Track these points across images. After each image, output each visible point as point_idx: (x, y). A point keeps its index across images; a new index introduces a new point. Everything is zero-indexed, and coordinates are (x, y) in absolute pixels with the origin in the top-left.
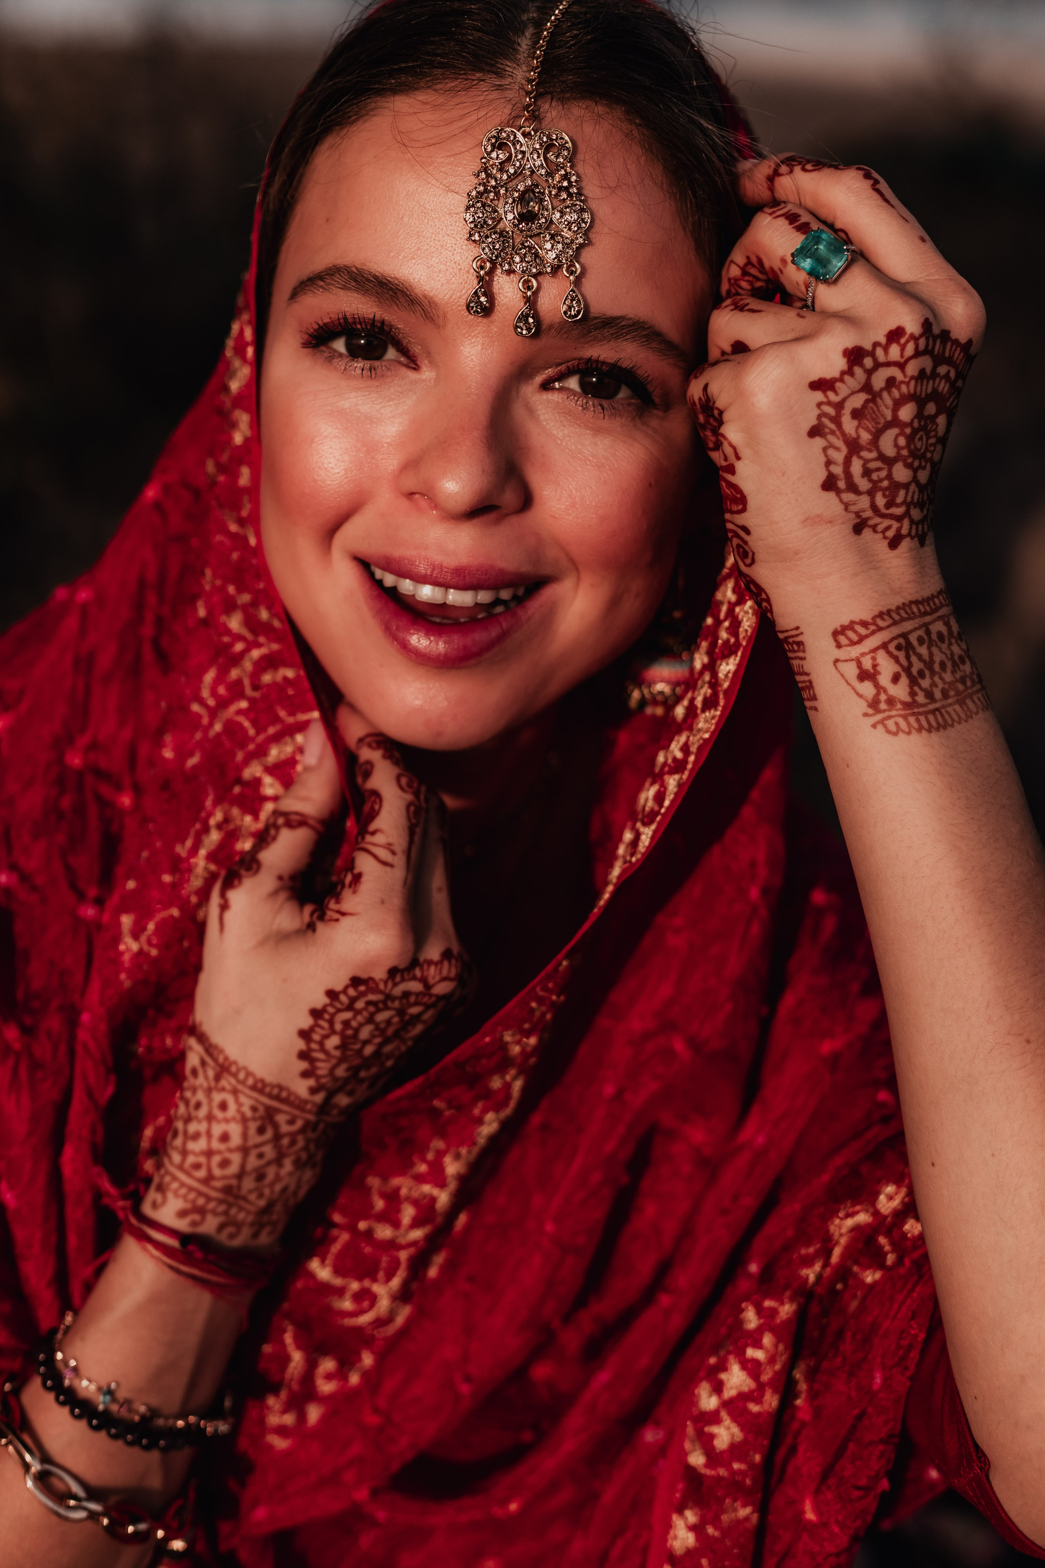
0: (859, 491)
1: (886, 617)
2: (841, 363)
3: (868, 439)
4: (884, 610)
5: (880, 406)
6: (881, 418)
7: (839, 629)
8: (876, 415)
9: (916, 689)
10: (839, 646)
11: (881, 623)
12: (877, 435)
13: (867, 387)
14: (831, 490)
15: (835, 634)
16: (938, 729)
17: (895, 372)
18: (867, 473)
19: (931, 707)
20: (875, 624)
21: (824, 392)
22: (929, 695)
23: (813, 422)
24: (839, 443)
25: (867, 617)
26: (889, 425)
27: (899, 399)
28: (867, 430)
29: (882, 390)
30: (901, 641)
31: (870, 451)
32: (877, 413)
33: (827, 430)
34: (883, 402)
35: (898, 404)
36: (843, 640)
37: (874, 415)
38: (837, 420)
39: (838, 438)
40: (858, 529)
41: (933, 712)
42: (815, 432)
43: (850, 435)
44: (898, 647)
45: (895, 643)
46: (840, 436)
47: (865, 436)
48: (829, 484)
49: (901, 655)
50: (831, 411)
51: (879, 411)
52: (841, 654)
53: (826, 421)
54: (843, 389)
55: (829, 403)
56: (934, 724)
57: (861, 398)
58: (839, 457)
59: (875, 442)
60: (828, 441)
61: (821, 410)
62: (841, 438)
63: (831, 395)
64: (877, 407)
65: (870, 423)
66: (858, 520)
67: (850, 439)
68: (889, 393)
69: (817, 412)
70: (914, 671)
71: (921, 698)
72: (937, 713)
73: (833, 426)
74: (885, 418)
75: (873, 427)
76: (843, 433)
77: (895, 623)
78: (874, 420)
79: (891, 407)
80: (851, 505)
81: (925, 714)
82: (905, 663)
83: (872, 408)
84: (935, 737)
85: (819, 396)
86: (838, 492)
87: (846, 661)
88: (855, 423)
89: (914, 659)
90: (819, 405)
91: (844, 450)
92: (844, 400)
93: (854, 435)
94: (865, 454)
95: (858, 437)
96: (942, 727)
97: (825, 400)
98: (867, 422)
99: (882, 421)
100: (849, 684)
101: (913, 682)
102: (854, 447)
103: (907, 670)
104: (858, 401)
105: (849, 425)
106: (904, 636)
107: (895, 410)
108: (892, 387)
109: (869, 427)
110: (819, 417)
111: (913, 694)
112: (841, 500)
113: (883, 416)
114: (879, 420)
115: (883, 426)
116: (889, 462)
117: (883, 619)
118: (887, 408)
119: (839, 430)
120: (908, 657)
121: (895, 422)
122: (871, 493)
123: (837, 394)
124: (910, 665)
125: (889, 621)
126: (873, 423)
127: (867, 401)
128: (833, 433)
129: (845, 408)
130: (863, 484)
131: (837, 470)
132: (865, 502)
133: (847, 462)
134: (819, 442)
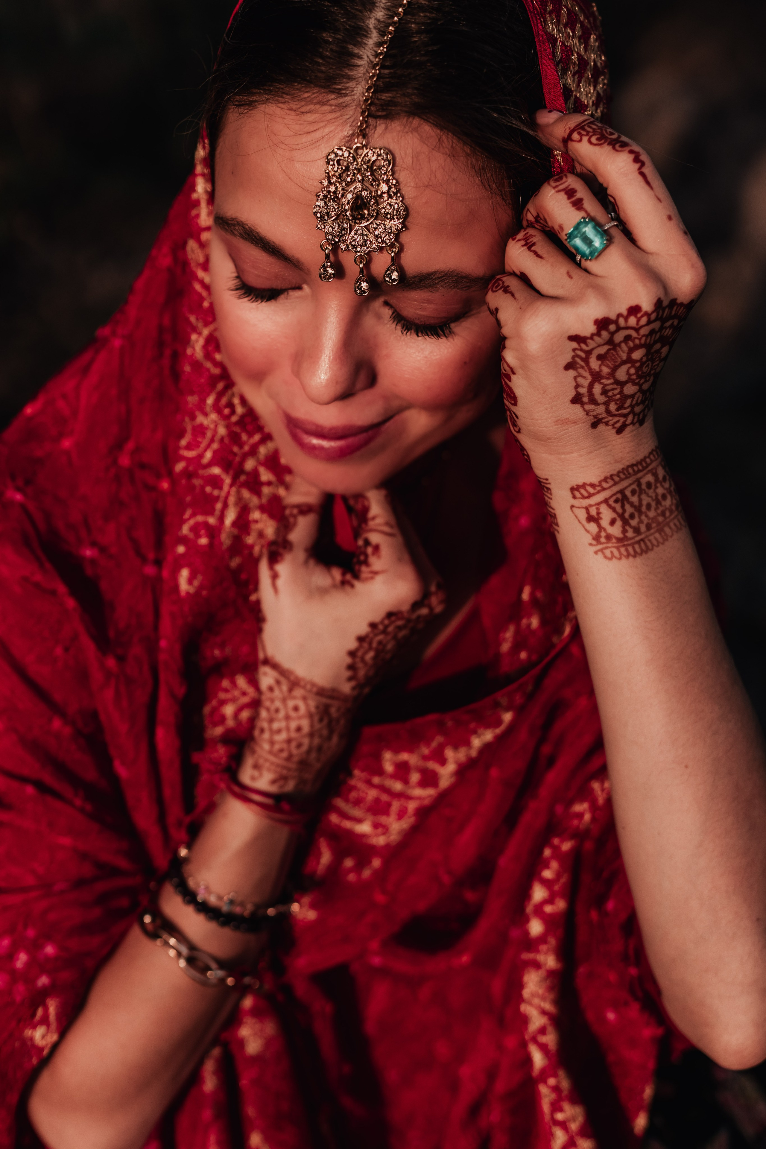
0: (598, 403)
1: (609, 480)
2: (594, 327)
3: (608, 372)
4: (608, 475)
5: (619, 351)
6: (618, 358)
7: (575, 487)
8: (615, 357)
9: (627, 528)
10: (574, 497)
11: (605, 485)
12: (614, 369)
13: (610, 341)
14: (577, 404)
15: (572, 489)
16: (641, 554)
18: (604, 392)
19: (637, 539)
20: (600, 485)
21: (579, 343)
22: (637, 531)
23: (570, 360)
24: (586, 374)
25: (595, 480)
26: (624, 363)
27: (633, 347)
28: (608, 366)
29: (621, 342)
30: (619, 496)
31: (608, 379)
32: (616, 356)
33: (578, 366)
34: (621, 349)
35: (631, 350)
36: (577, 494)
37: (613, 357)
38: (586, 360)
39: (586, 371)
40: (594, 425)
41: (638, 542)
42: (569, 366)
43: (595, 370)
44: (616, 501)
45: (614, 498)
46: (587, 370)
47: (605, 370)
48: (576, 400)
49: (618, 507)
50: (583, 355)
51: (618, 354)
52: (576, 502)
53: (578, 360)
54: (592, 343)
55: (581, 350)
56: (638, 550)
57: (606, 348)
58: (585, 383)
59: (612, 374)
60: (578, 372)
61: (575, 353)
62: (588, 371)
63: (584, 346)
64: (616, 352)
65: (610, 362)
66: (596, 420)
67: (595, 372)
68: (626, 344)
69: (573, 354)
70: (627, 515)
71: (630, 534)
72: (642, 543)
73: (582, 364)
74: (621, 359)
75: (612, 365)
76: (590, 369)
77: (616, 483)
78: (613, 360)
79: (627, 352)
80: (591, 412)
81: (632, 545)
82: (620, 510)
83: (612, 353)
84: (638, 559)
85: (575, 345)
86: (582, 404)
87: (579, 508)
88: (599, 362)
89: (627, 507)
90: (574, 350)
91: (590, 379)
92: (592, 350)
93: (597, 369)
94: (605, 381)
95: (601, 371)
96: (645, 551)
97: (579, 348)
98: (608, 362)
99: (619, 360)
100: (580, 522)
101: (625, 522)
102: (596, 377)
103: (622, 516)
104: (603, 350)
105: (594, 364)
106: (622, 492)
108: (629, 341)
109: (609, 365)
110: (573, 357)
111: (624, 531)
112: (584, 410)
113: (620, 357)
114: (617, 360)
115: (620, 363)
116: (622, 384)
117: (607, 482)
118: (624, 352)
119: (587, 366)
120: (623, 507)
121: (629, 360)
122: (606, 404)
123: (587, 345)
124: (624, 511)
125: (611, 483)
126: (612, 362)
127: (609, 350)
128: (582, 367)
129: (593, 354)
130: (601, 399)
131: (583, 391)
132: (601, 409)
133: (591, 386)
134: (572, 373)
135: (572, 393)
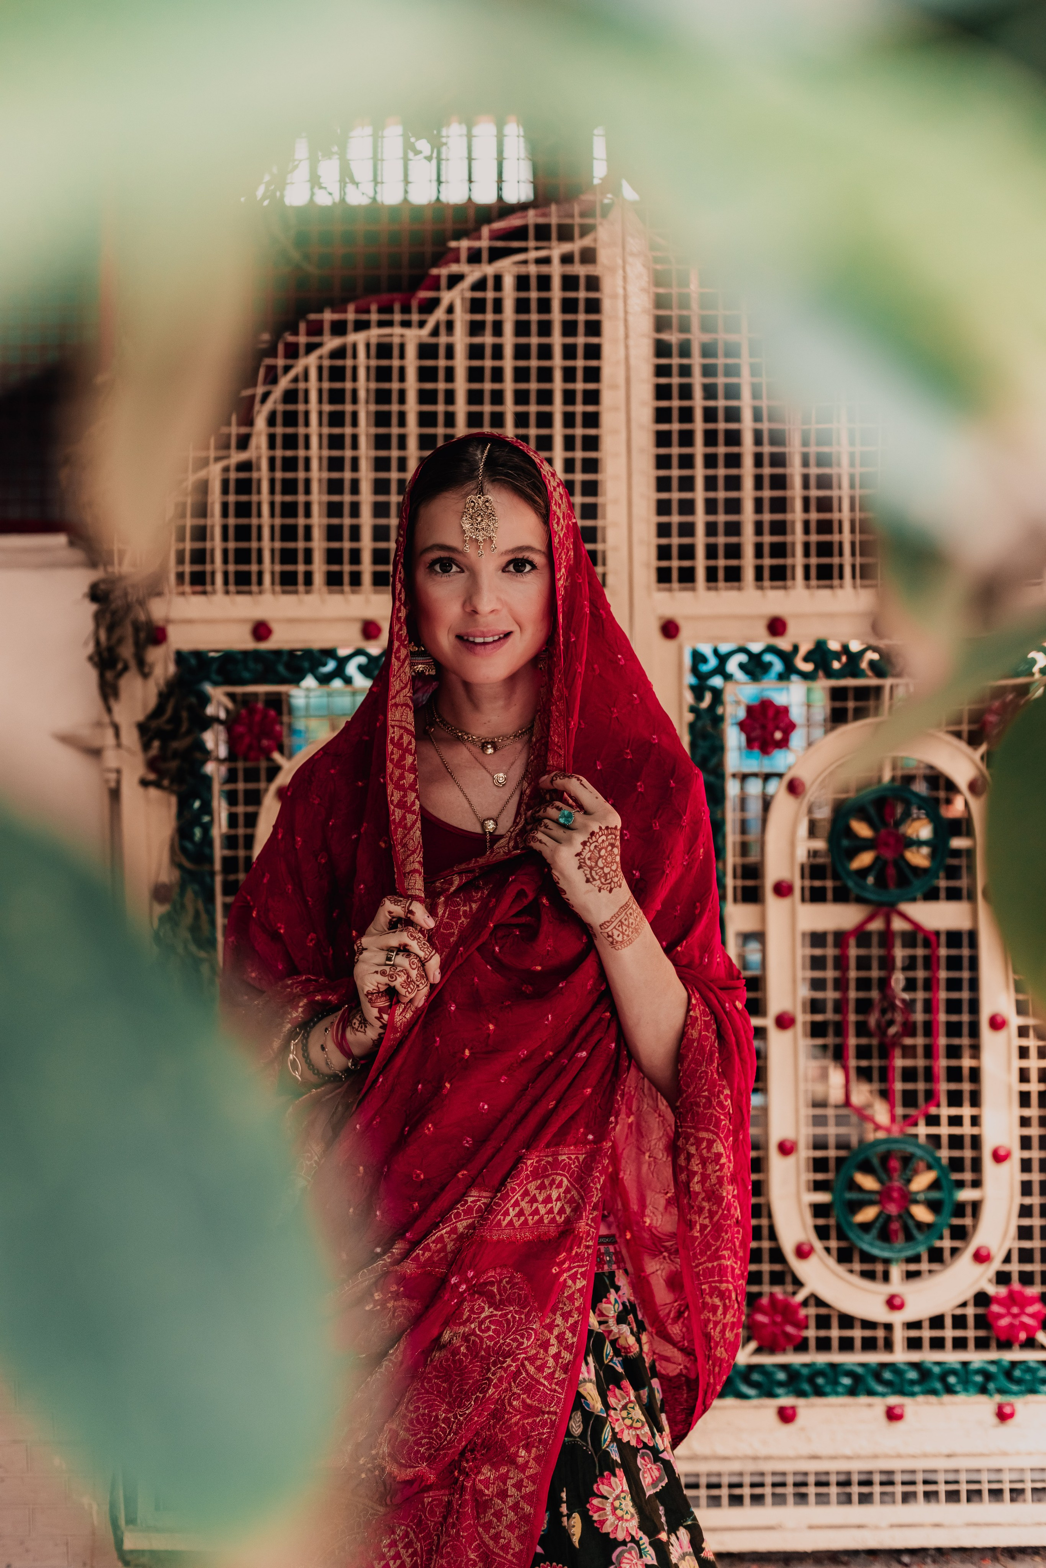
0: (596, 880)
2: (581, 847)
13: (590, 851)
17: (596, 844)
18: (597, 874)
23: (578, 865)
27: (600, 850)
31: (596, 867)
38: (585, 862)
40: (599, 890)
42: (580, 867)
47: (593, 864)
48: (588, 881)
53: (582, 864)
54: (584, 854)
55: (581, 859)
58: (588, 872)
59: (597, 864)
61: (579, 861)
62: (587, 867)
64: (595, 854)
66: (599, 888)
68: (597, 849)
80: (595, 885)
85: (578, 858)
86: (591, 882)
102: (591, 868)
105: (588, 862)
107: (599, 853)
112: (592, 884)
116: (602, 868)
122: (600, 879)
131: (589, 876)
132: (598, 882)
133: (591, 873)
134: (581, 870)
135: (585, 879)
